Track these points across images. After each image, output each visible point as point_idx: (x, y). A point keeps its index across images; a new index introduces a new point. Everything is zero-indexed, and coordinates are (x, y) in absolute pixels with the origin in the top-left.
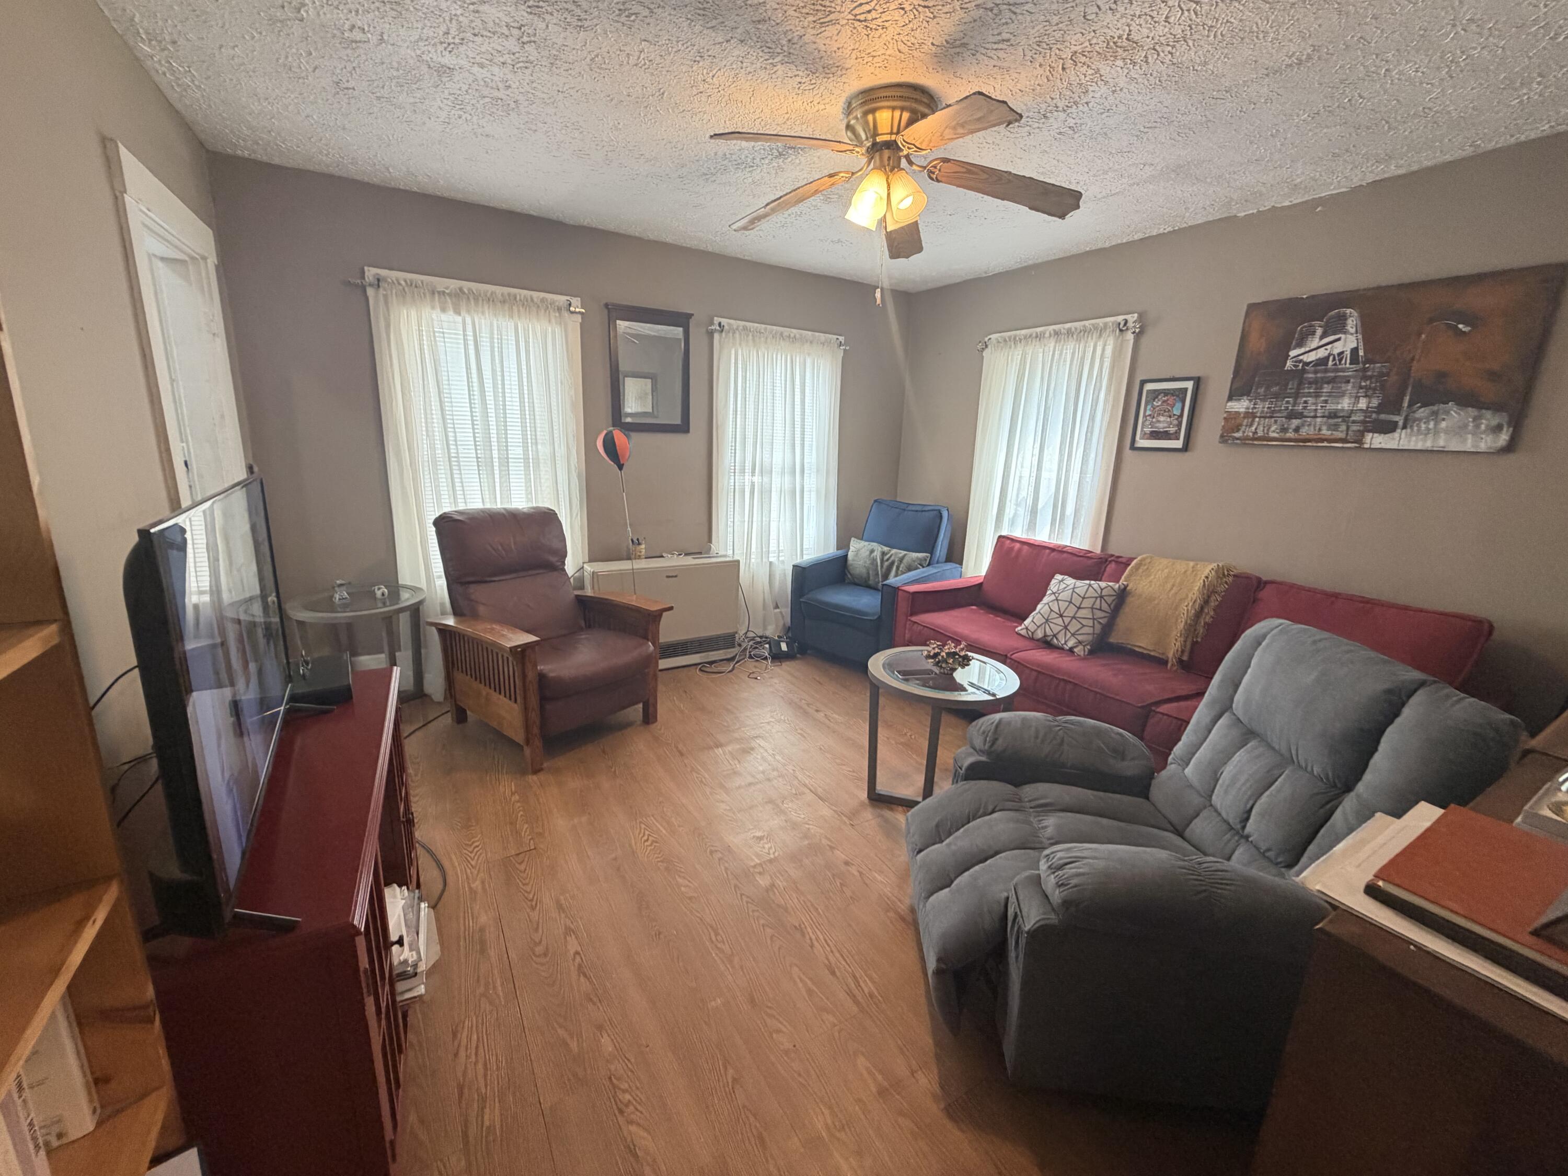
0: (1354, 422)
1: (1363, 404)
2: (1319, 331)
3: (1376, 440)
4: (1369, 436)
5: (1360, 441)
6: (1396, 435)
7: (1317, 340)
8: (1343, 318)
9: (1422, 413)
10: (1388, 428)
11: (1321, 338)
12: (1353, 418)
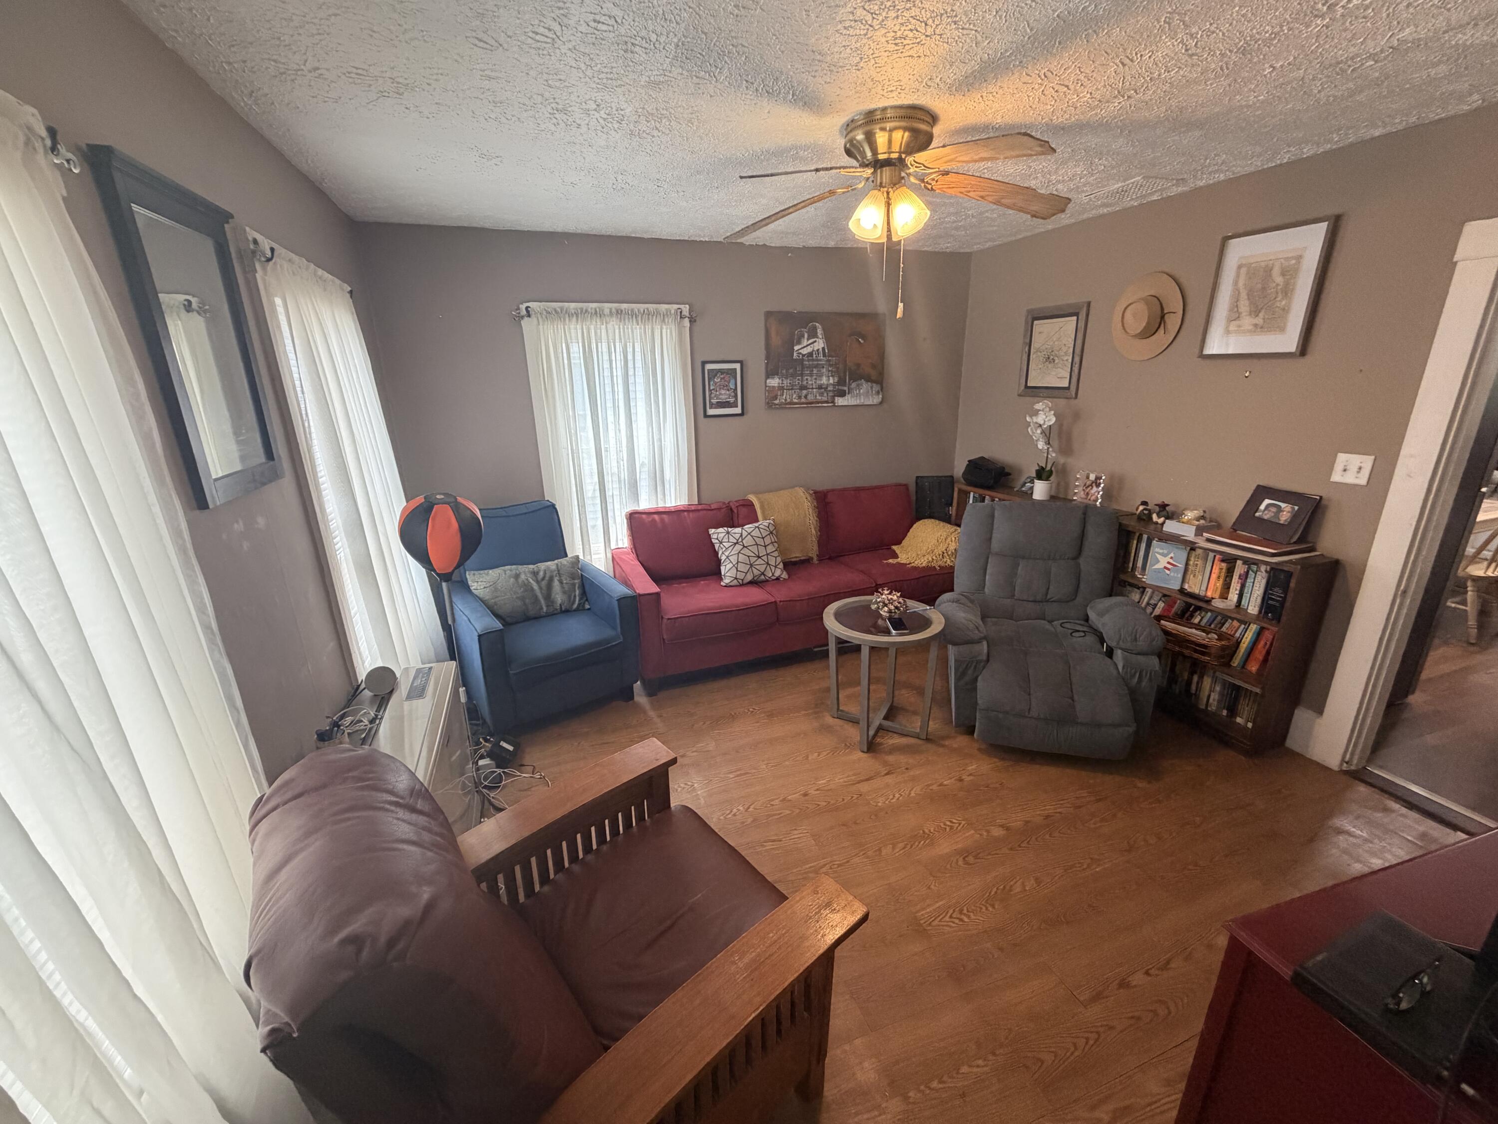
0: (830, 391)
1: (831, 381)
2: (806, 336)
3: (840, 401)
4: (836, 398)
5: (833, 402)
6: (846, 397)
7: (806, 340)
8: (815, 328)
9: (854, 385)
10: (842, 394)
11: (808, 340)
12: (829, 389)
